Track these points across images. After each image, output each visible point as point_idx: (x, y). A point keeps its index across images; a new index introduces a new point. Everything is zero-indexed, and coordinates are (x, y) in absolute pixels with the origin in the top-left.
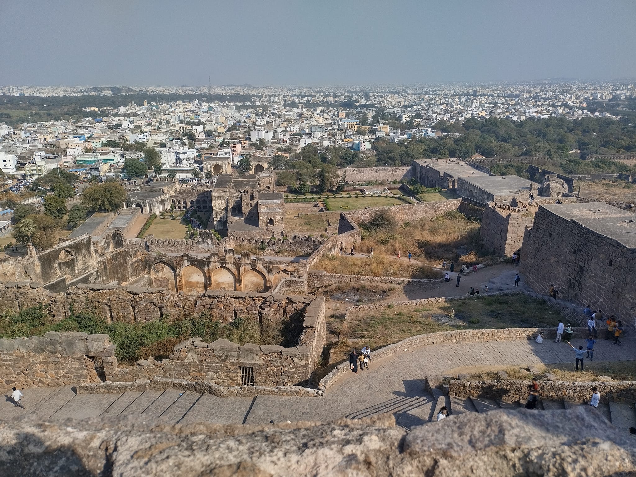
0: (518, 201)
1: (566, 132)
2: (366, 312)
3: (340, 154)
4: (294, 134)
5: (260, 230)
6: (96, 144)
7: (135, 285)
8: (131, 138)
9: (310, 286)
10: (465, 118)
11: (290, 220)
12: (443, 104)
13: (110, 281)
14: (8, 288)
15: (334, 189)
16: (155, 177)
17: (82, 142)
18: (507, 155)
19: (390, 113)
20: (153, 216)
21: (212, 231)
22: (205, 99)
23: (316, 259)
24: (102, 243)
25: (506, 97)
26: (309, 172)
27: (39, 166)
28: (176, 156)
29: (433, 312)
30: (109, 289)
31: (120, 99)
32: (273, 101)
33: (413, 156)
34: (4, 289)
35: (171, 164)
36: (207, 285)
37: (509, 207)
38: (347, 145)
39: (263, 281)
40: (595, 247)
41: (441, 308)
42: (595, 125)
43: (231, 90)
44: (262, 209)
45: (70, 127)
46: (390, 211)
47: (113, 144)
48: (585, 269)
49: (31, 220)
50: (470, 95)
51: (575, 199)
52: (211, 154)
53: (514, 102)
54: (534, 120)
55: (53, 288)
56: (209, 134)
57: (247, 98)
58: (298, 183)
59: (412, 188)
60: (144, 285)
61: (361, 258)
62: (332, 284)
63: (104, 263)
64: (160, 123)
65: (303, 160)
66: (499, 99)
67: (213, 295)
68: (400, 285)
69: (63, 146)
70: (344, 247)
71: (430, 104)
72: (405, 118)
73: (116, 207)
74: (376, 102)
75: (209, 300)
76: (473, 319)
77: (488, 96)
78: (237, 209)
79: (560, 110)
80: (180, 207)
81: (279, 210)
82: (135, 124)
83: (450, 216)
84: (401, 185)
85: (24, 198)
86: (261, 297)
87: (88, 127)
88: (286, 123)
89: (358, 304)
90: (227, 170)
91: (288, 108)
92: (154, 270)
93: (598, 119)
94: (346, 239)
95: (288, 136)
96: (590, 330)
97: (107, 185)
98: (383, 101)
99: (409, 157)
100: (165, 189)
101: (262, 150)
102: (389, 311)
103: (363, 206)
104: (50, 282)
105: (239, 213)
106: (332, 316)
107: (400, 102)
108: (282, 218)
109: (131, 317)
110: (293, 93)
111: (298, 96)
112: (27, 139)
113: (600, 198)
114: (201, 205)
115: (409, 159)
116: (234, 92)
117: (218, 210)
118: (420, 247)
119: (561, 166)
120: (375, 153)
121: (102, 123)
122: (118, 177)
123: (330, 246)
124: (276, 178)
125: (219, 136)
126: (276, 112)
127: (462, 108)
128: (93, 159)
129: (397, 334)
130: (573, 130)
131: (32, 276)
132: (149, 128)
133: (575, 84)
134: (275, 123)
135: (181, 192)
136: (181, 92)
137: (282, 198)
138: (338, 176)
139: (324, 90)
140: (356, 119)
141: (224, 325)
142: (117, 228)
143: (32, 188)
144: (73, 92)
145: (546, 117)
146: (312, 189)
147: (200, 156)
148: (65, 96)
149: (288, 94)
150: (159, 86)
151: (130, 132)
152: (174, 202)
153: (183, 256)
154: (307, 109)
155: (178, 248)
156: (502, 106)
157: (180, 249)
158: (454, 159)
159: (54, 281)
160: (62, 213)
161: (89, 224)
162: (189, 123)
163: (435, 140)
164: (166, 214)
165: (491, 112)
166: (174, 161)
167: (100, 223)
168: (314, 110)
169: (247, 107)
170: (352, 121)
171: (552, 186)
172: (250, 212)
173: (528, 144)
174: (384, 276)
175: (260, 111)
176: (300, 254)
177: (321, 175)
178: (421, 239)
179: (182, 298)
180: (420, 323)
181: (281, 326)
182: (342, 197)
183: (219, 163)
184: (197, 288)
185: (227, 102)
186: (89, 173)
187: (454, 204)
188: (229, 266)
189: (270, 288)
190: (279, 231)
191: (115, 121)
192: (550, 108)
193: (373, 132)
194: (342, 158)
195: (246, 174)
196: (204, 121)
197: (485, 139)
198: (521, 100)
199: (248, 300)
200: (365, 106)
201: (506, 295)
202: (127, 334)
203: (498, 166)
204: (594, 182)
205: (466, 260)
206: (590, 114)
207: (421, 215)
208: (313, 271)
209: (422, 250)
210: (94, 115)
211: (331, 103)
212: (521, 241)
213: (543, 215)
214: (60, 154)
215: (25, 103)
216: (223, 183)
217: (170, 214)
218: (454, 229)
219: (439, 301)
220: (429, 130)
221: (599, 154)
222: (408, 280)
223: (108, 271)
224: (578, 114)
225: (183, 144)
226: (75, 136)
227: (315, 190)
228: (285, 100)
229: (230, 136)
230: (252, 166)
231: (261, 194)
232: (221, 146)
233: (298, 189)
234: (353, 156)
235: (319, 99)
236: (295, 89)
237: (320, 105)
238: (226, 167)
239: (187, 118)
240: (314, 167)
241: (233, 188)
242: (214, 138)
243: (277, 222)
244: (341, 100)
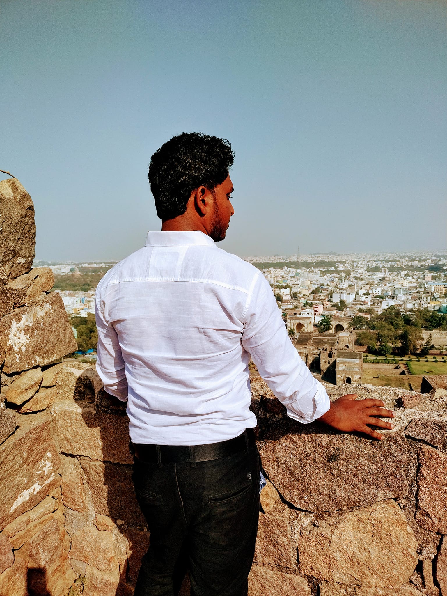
3: (425, 316)
4: (376, 297)
5: (337, 387)
11: (369, 381)
15: (418, 352)
22: (293, 266)
26: (391, 333)
32: (357, 266)
38: (434, 308)
43: (317, 257)
44: (340, 368)
52: (295, 314)
56: (294, 296)
57: (331, 264)
58: (379, 344)
65: (385, 321)
78: (315, 365)
81: (357, 370)
88: (368, 286)
90: (309, 328)
91: (371, 273)
95: (370, 298)
101: (342, 311)
105: (317, 369)
108: (360, 378)
110: (377, 258)
111: (382, 261)
116: (320, 259)
124: (355, 337)
125: (303, 298)
126: (359, 276)
134: (358, 286)
136: (273, 261)
137: (361, 358)
138: (423, 339)
139: (409, 254)
140: (444, 282)
146: (393, 350)
147: (285, 315)
149: (371, 259)
150: (256, 256)
154: (390, 272)
162: (278, 287)
168: (398, 274)
169: (331, 272)
170: (439, 284)
172: (328, 369)
175: (343, 275)
177: (404, 337)
182: (427, 361)
183: (301, 322)
185: (312, 268)
194: (427, 320)
195: (326, 333)
196: (291, 285)
211: (416, 267)
216: (304, 340)
227: (396, 351)
228: (368, 265)
229: (314, 298)
230: (332, 326)
231: (340, 352)
232: (304, 306)
233: (379, 349)
234: (440, 319)
235: (404, 264)
236: (379, 255)
237: (405, 269)
238: (307, 326)
239: (277, 282)
240: (396, 329)
241: (313, 346)
242: (299, 300)
243: (355, 381)
244: (427, 264)
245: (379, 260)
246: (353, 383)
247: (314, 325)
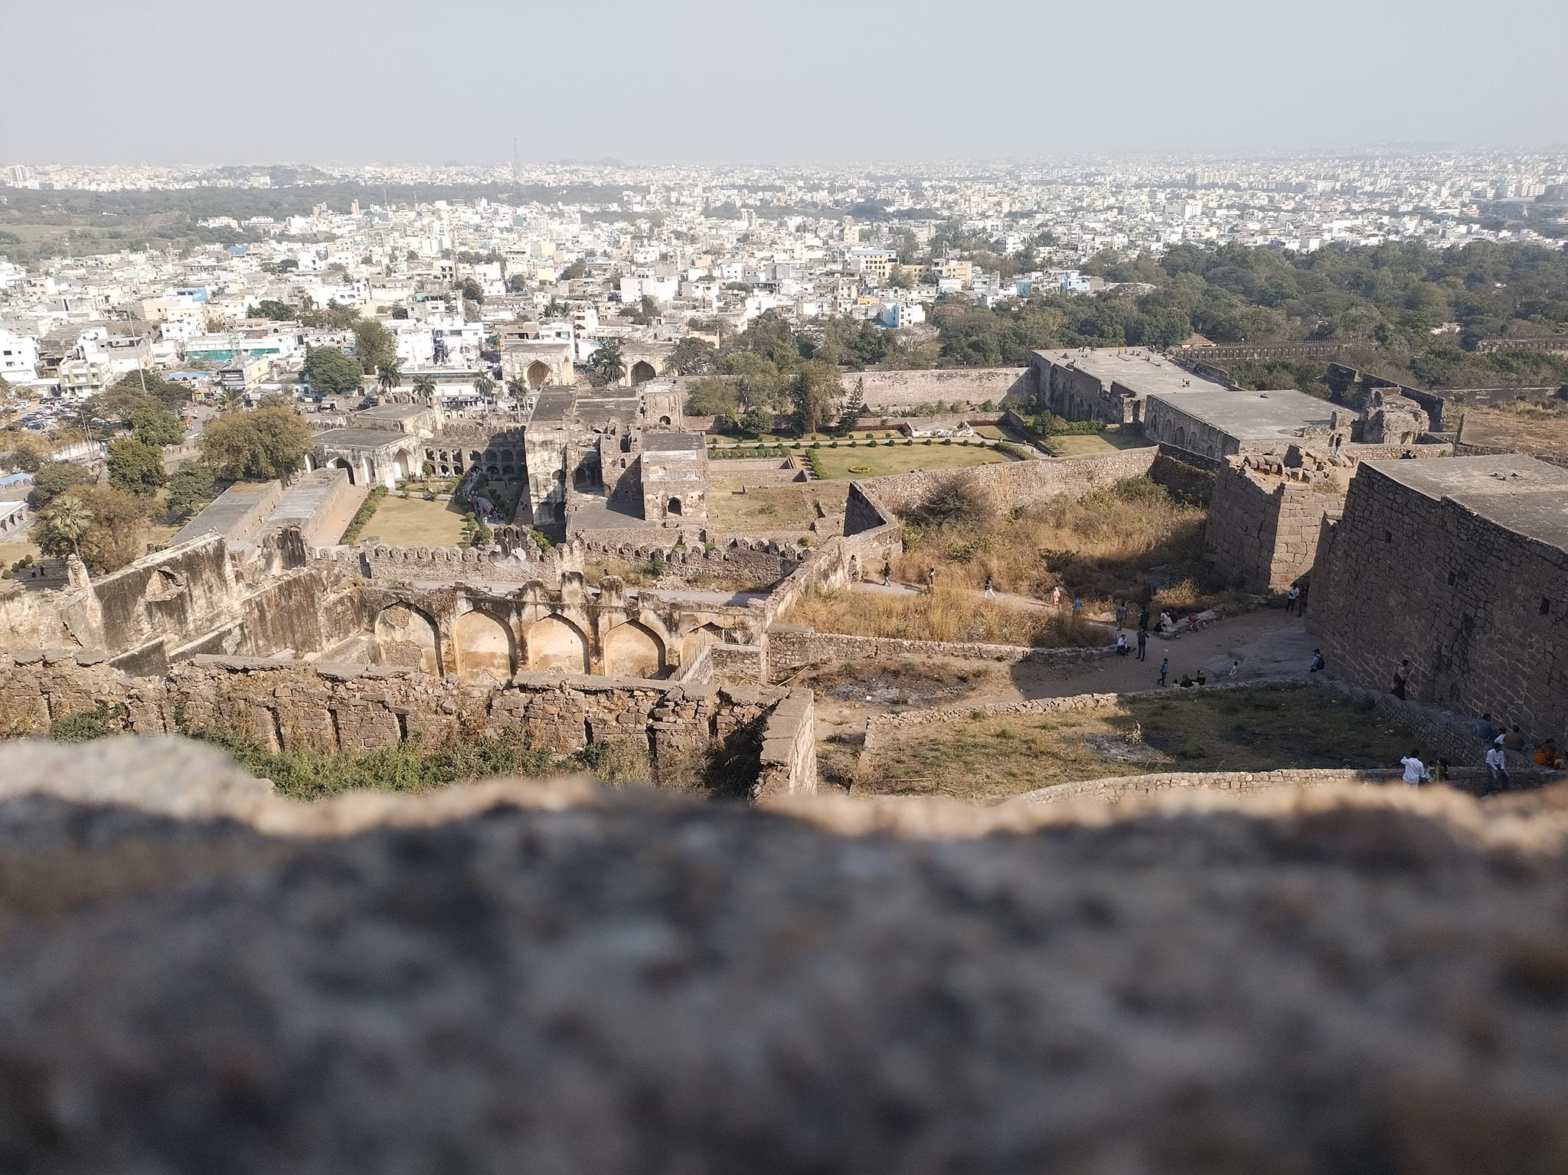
0: (1302, 452)
1: (1423, 280)
2: (919, 728)
3: (846, 335)
4: (730, 287)
5: (647, 526)
6: (235, 310)
7: (338, 660)
8: (322, 295)
9: (774, 665)
10: (1167, 245)
11: (723, 503)
12: (1110, 208)
13: (274, 649)
14: (21, 665)
15: (833, 424)
16: (383, 392)
17: (198, 304)
18: (1272, 338)
19: (974, 233)
20: (378, 492)
21: (526, 528)
22: (505, 196)
23: (789, 597)
24: (254, 558)
25: (1271, 191)
26: (770, 381)
27: (92, 365)
28: (435, 341)
29: (1087, 730)
30: (272, 669)
31: (292, 198)
32: (678, 202)
33: (1033, 342)
34: (12, 667)
35: (422, 361)
36: (517, 657)
37: (1279, 466)
38: (866, 314)
39: (655, 653)
40: (1505, 565)
41: (1107, 720)
42: (1501, 263)
43: (571, 173)
44: (652, 476)
45: (169, 269)
46: (976, 478)
47: (275, 311)
48: (1478, 622)
49: (76, 500)
50: (1179, 186)
51: (1449, 447)
52: (521, 336)
53: (1291, 205)
54: (1342, 249)
55: (133, 665)
56: (516, 284)
57: (611, 193)
58: (742, 409)
59: (1030, 421)
60: (360, 660)
61: (903, 597)
62: (830, 660)
63: (259, 605)
64: (393, 258)
65: (755, 350)
66: (1252, 196)
67: (531, 683)
68: (1004, 663)
69: (152, 316)
70: (859, 568)
71: (1076, 210)
72: (1014, 244)
73: (286, 468)
74: (938, 205)
75: (523, 697)
76: (1189, 747)
77: (1226, 188)
78: (589, 475)
79: (1411, 226)
80: (445, 469)
81: (694, 478)
82: (331, 260)
83: (1128, 490)
84: (1002, 414)
85: (59, 446)
86: (653, 690)
87: (214, 268)
88: (710, 257)
89: (897, 709)
91: (714, 221)
92: (384, 622)
93: (1509, 248)
94: (865, 548)
95: (715, 291)
96: (1490, 775)
97: (264, 412)
98: (956, 202)
99: (1022, 343)
100: (409, 424)
101: (649, 324)
102: (974, 727)
103: (906, 468)
104: (126, 651)
105: (593, 483)
106: (831, 740)
107: (999, 204)
108: (701, 497)
109: (329, 736)
110: (727, 181)
111: (740, 188)
112: (63, 297)
113: (1513, 445)
114: (499, 465)
115: (1022, 349)
116: (577, 179)
117: (541, 477)
118: (1051, 569)
119: (1413, 365)
120: (937, 333)
121: (247, 258)
122: (290, 392)
123: (824, 566)
124: (683, 395)
125: (541, 290)
126: (684, 229)
127: (1159, 219)
128: (228, 347)
129: (997, 784)
130: (1443, 275)
131: (80, 637)
132: (365, 271)
133: (1449, 157)
134: (683, 256)
135: (447, 430)
136: (444, 178)
137: (701, 446)
138: (843, 392)
139: (807, 172)
140: (889, 247)
141: (561, 758)
142: (289, 520)
143: (78, 421)
144: (175, 179)
145: (1374, 241)
146: (776, 424)
147: (493, 341)
148: (153, 190)
149: (714, 183)
150: (389, 165)
151: (319, 279)
152: (430, 455)
153: (455, 589)
154: (762, 221)
155: (442, 569)
156: (1261, 215)
157: (447, 572)
158: (1137, 349)
159: (135, 649)
160: (153, 484)
161: (221, 510)
162: (465, 258)
163: (1090, 300)
164: (411, 486)
165: (1232, 230)
166: (431, 353)
167: (248, 507)
168: (781, 224)
169: (610, 218)
170: (877, 252)
171: (1387, 416)
172: (622, 481)
173: (1327, 311)
174: (962, 640)
175: (645, 225)
176: (750, 585)
177: (800, 389)
178: (1053, 547)
179: (455, 692)
180: (1054, 755)
181: (704, 763)
182: (852, 445)
183: (542, 358)
184: (492, 669)
185: (560, 204)
186: (219, 384)
187: (1138, 461)
188: (571, 614)
189: (672, 669)
190: (696, 529)
191: (280, 252)
192: (1386, 220)
193: (931, 280)
194: (852, 346)
195: (612, 386)
196: (502, 252)
197: (1216, 298)
198: (1309, 198)
199: (620, 698)
200: (910, 214)
201: (1273, 688)
202: (319, 780)
203: (1249, 366)
204: (1495, 407)
205: (1169, 601)
206: (1488, 235)
207: (1053, 489)
208: (783, 627)
209: (1058, 575)
210: (227, 238)
211: (824, 207)
212: (1312, 554)
213: (1370, 486)
214: (144, 335)
215: (54, 208)
216: (552, 409)
217: (420, 485)
218: (1137, 525)
219: (1102, 702)
220: (1074, 275)
221: (1510, 337)
222: (1022, 650)
223: (269, 625)
224: (1457, 236)
225: (450, 310)
226: (182, 289)
227: (784, 426)
228: (707, 198)
229: (570, 291)
230: (625, 366)
231: (650, 436)
232: (547, 314)
233: (742, 423)
234: (879, 340)
235: (793, 197)
236: (732, 172)
237: (797, 210)
238: (559, 369)
239: (461, 244)
240: (780, 370)
241: (578, 422)
242: (530, 296)
243: (691, 506)
244: (848, 200)
245: (733, 186)
246: (686, 510)
247: (578, 367)
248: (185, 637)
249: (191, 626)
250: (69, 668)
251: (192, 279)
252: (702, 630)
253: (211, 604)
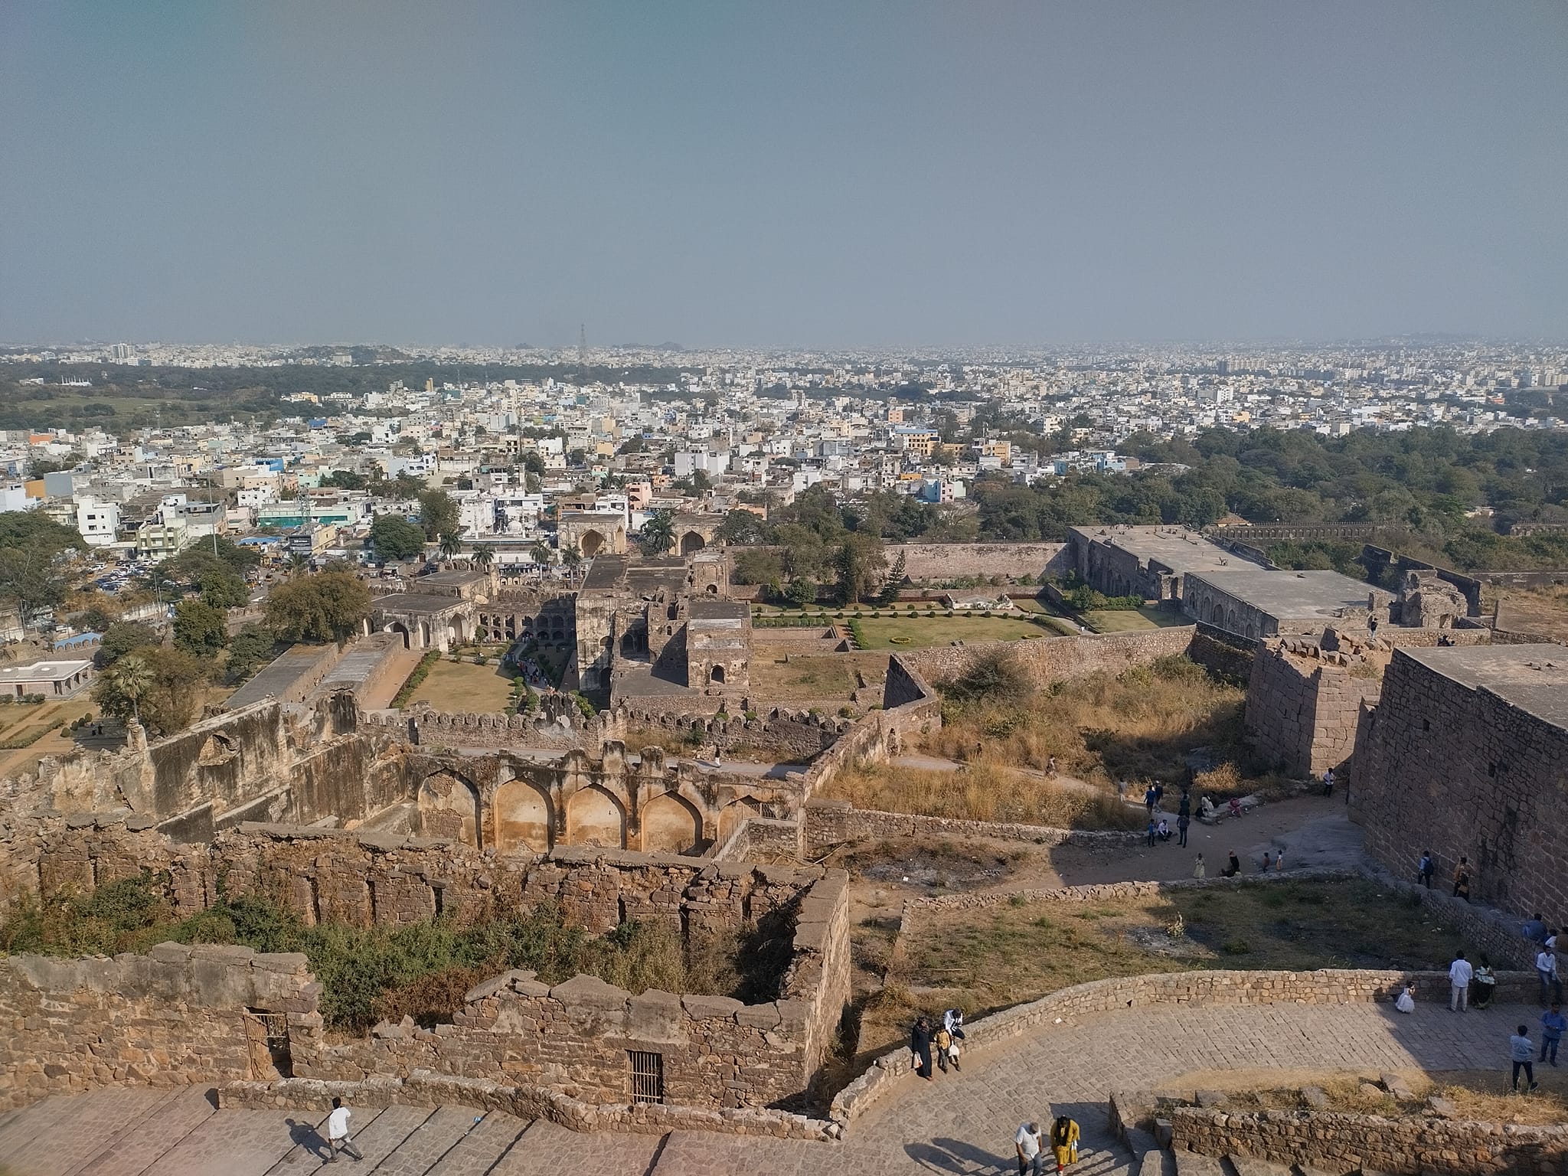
0: (1338, 635)
1: (1454, 464)
2: (955, 914)
3: (890, 509)
4: (779, 462)
5: (690, 693)
6: (308, 479)
7: (378, 829)
8: (391, 466)
9: (811, 841)
10: (1200, 428)
11: (765, 671)
12: (1144, 392)
13: (318, 816)
14: (73, 828)
15: (875, 595)
16: (443, 559)
17: (275, 473)
18: (1307, 519)
19: (1013, 414)
20: (431, 656)
21: (572, 695)
22: (570, 376)
23: (827, 771)
24: (306, 721)
25: (1300, 378)
26: (815, 552)
27: (169, 530)
28: (496, 511)
29: (1128, 920)
30: (315, 838)
31: (371, 375)
32: (732, 383)
33: (1071, 518)
34: (64, 831)
35: (483, 530)
36: (554, 830)
37: (1316, 649)
38: (908, 489)
39: (693, 826)
40: (1544, 758)
41: (1148, 910)
42: (1530, 449)
43: (633, 355)
44: (698, 643)
45: (250, 439)
46: (1015, 653)
47: (347, 481)
48: (1522, 816)
49: (140, 661)
50: (1211, 373)
51: (1486, 633)
52: (578, 506)
53: (1320, 391)
54: (1372, 435)
55: (181, 830)
56: (576, 458)
57: (670, 374)
58: (787, 579)
59: (1069, 595)
60: (401, 831)
61: (942, 773)
62: (867, 837)
63: (308, 771)
64: (462, 432)
65: (800, 522)
66: (1282, 383)
67: (568, 858)
68: (1043, 846)
69: (229, 484)
70: (898, 742)
71: (1111, 394)
72: (1051, 425)
73: (344, 631)
74: (978, 388)
75: (558, 872)
76: (1233, 942)
77: (1257, 374)
78: (636, 642)
79: (1438, 412)
80: (497, 634)
81: (738, 646)
82: (403, 434)
83: (1166, 668)
84: (1041, 588)
85: (129, 607)
86: (688, 867)
87: (292, 439)
88: (761, 434)
89: (935, 891)
90: (616, 544)
91: (766, 400)
92: (428, 789)
93: (1536, 435)
94: (902, 721)
95: (765, 465)
96: (1542, 982)
97: (328, 577)
98: (995, 386)
99: (1060, 519)
100: (466, 590)
101: (700, 497)
102: (1012, 914)
103: (947, 640)
104: (175, 815)
105: (639, 650)
106: (867, 924)
107: (1037, 387)
108: (744, 666)
109: (365, 909)
110: (779, 364)
111: (791, 371)
112: (149, 465)
113: (1550, 632)
114: (550, 630)
115: (1061, 525)
116: (640, 362)
117: (589, 644)
118: (1091, 747)
119: (1448, 548)
120: (977, 508)
121: (325, 431)
122: (355, 558)
123: (863, 740)
124: (729, 564)
125: (600, 463)
126: (737, 408)
127: (1191, 404)
128: (299, 514)
129: (1035, 977)
130: (1473, 460)
131: (132, 801)
132: (435, 444)
133: (1472, 348)
134: (735, 433)
135: (502, 596)
136: (514, 360)
137: (746, 615)
138: (886, 564)
139: (854, 357)
140: (931, 427)
141: (593, 937)
142: (343, 683)
143: (150, 583)
144: (264, 357)
145: (1403, 426)
146: (820, 594)
147: (551, 511)
148: (243, 367)
149: (766, 366)
150: (464, 346)
151: (390, 452)
152: (484, 620)
153: (499, 757)
154: (811, 401)
155: (488, 736)
156: (1291, 400)
157: (492, 738)
158: (1174, 527)
159: (184, 813)
160: (215, 645)
161: (279, 671)
162: (529, 433)
163: (1126, 479)
164: (464, 650)
165: (1263, 414)
166: (491, 523)
167: (305, 669)
168: (829, 404)
169: (669, 397)
170: (919, 431)
171: (1425, 598)
172: (668, 648)
173: (1360, 494)
174: (1000, 820)
175: (700, 405)
176: (789, 757)
177: (844, 561)
178: (1093, 725)
179: (492, 866)
180: (1094, 947)
181: (736, 947)
182: (894, 616)
183: (596, 527)
184: (530, 840)
185: (621, 384)
186: (287, 549)
187: (1176, 640)
188: (612, 785)
189: (709, 843)
190: (737, 696)
191: (356, 425)
192: (1413, 406)
193: (971, 457)
194: (895, 519)
195: (662, 555)
196: (565, 428)
197: (1249, 479)
198: (1337, 385)
199: (654, 875)
200: (951, 396)
201: (1316, 879)
202: (353, 955)
203: (1285, 545)
204: (1533, 590)
205: (1211, 785)
206: (1514, 422)
207: (1092, 665)
208: (821, 802)
209: (1098, 755)
210: (307, 412)
211: (870, 388)
212: (1352, 739)
213: (1405, 672)
214: (221, 502)
215: (150, 382)
216: (605, 575)
217: (472, 650)
218: (1177, 704)
219: (1143, 891)
220: (1111, 455)
221: (1544, 521)
222: (1063, 832)
223: (315, 791)
224: (1484, 423)
225: (513, 482)
226: (260, 459)
227: (827, 596)
228: (760, 380)
229: (627, 465)
230: (676, 537)
231: (696, 604)
232: (604, 486)
233: (787, 593)
234: (922, 513)
235: (841, 379)
236: (784, 356)
237: (844, 392)
238: (612, 538)
239: (526, 420)
240: (825, 541)
241: (628, 590)
242: (588, 469)
243: (734, 674)
244: (893, 382)
245: (785, 369)
246: (729, 678)
247: (631, 537)
248: (233, 802)
249: (240, 791)
250: (119, 833)
251: (271, 449)
252: (740, 803)
253: (261, 769)
